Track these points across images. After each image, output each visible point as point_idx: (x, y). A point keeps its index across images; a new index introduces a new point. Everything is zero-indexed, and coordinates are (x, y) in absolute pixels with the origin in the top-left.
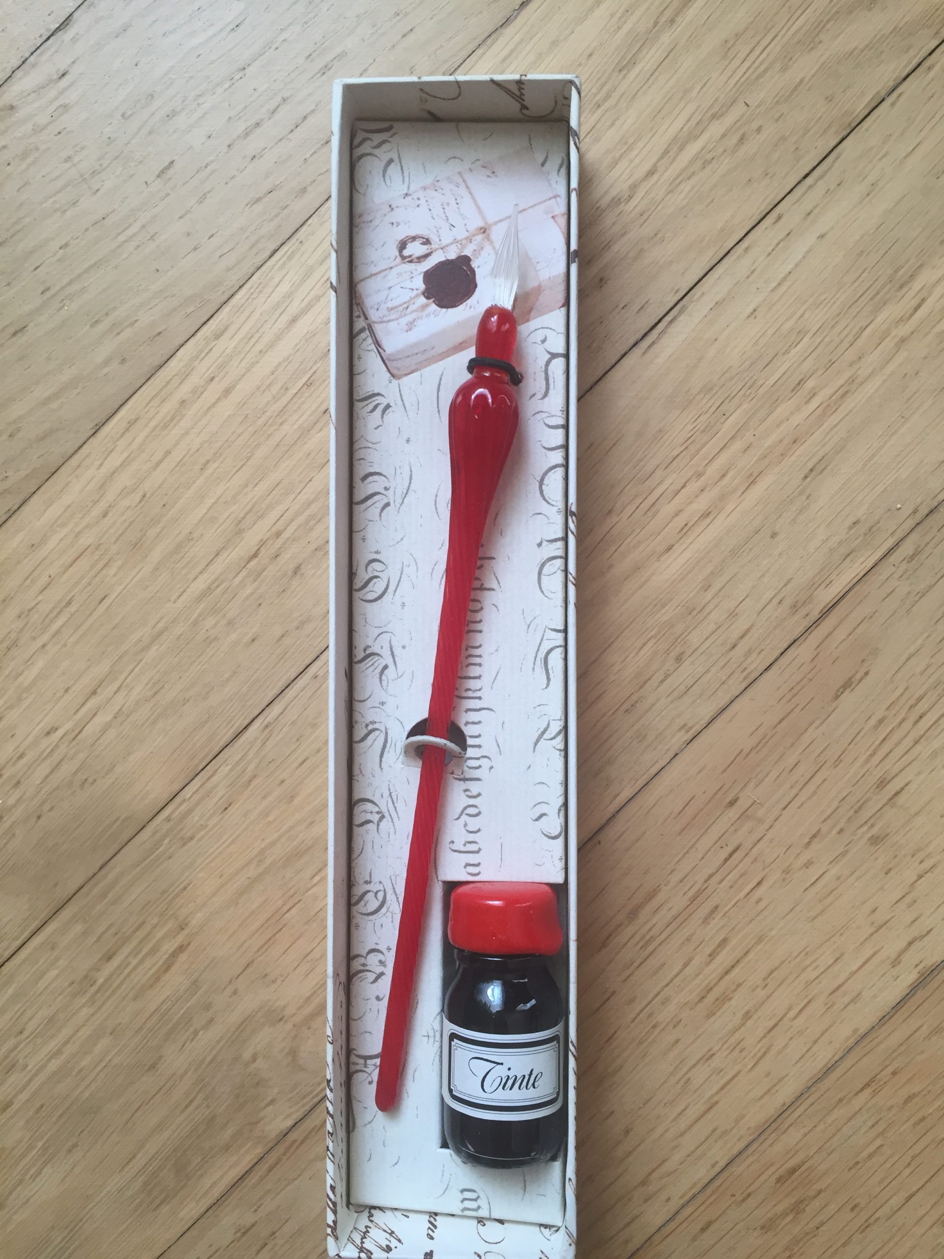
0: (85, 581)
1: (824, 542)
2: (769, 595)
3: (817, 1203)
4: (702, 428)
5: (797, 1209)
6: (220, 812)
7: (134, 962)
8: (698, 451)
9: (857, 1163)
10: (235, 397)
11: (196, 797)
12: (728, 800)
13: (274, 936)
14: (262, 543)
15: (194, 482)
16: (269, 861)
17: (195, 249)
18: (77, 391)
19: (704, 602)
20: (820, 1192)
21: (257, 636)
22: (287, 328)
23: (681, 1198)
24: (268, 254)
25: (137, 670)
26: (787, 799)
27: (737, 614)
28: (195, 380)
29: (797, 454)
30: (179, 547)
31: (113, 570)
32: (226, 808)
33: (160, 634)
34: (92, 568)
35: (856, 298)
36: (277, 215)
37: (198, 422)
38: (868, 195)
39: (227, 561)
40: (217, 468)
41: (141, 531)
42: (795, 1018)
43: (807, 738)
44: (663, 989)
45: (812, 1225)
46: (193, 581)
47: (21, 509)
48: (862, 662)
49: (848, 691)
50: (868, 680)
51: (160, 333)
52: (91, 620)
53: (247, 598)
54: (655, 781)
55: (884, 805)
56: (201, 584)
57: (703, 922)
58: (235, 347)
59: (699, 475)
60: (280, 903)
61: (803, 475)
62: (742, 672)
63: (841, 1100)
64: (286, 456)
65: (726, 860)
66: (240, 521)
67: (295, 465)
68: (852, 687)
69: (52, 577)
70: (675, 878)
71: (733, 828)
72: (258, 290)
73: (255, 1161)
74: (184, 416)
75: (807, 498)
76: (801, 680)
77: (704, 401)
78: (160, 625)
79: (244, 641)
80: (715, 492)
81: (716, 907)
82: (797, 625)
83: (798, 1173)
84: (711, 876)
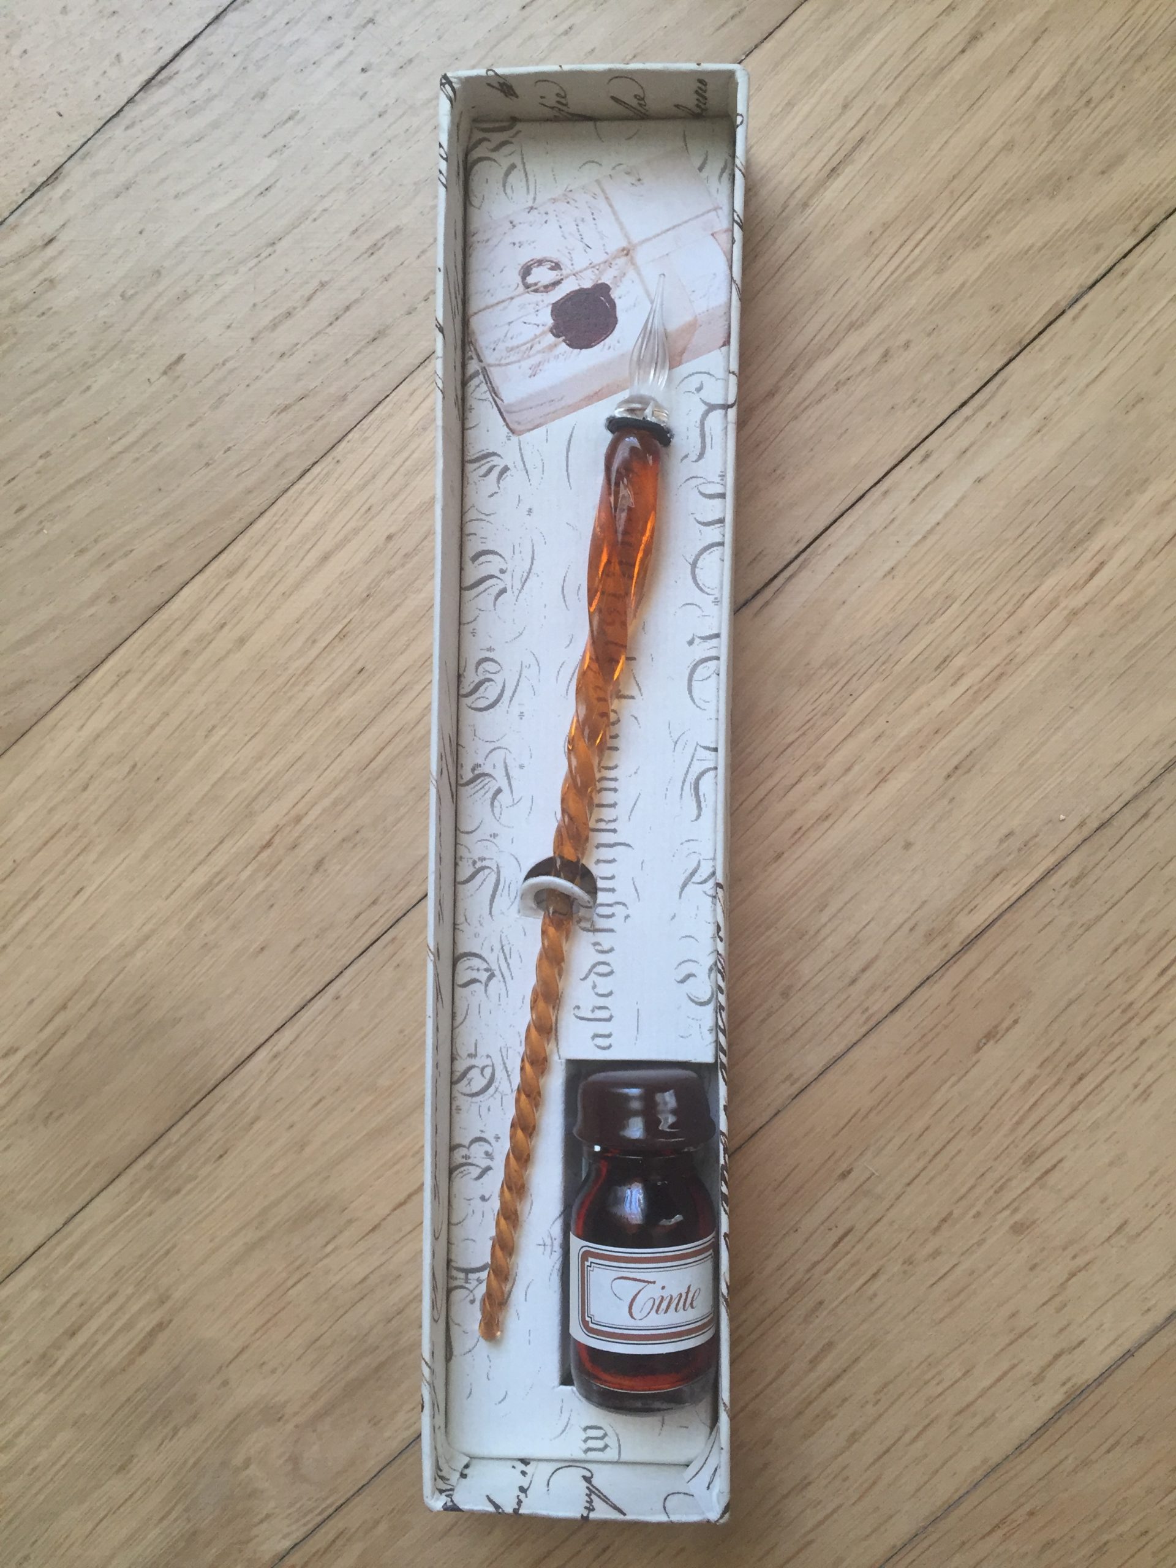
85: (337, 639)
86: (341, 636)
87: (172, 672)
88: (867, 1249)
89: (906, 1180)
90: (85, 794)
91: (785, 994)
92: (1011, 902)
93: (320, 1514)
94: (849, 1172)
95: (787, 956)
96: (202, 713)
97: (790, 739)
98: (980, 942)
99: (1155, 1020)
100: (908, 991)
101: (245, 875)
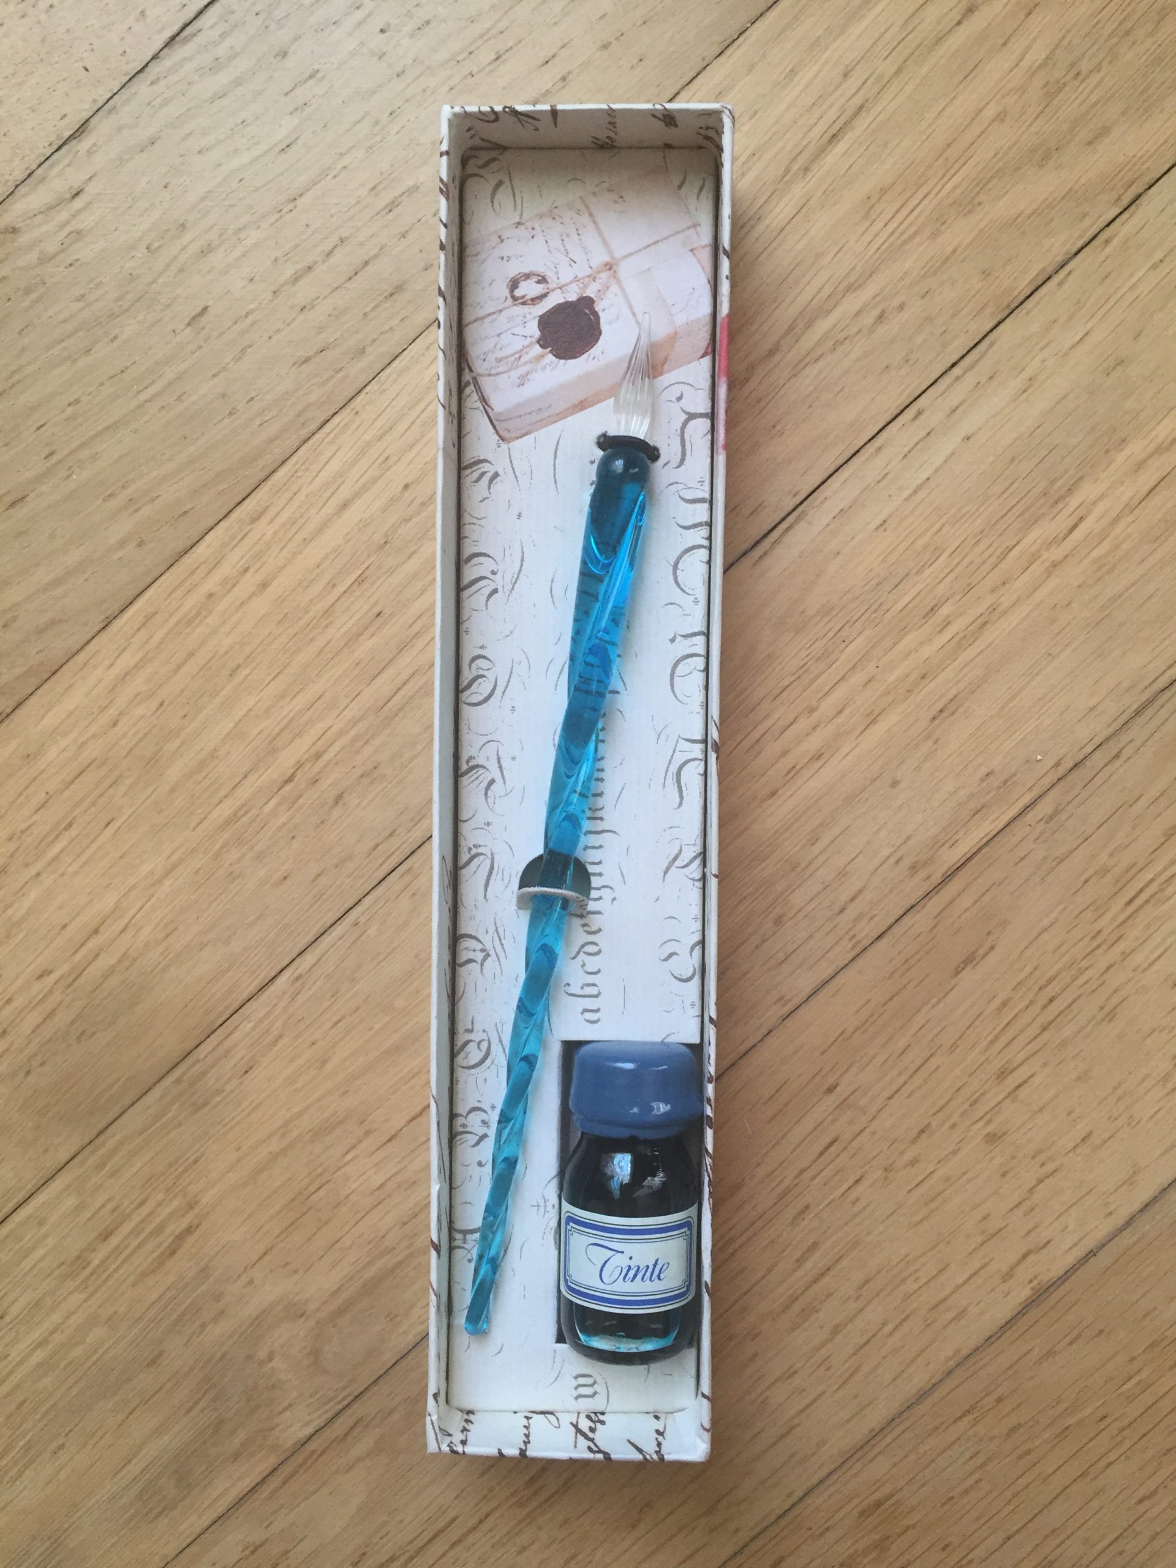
2: (886, 852)
10: (273, 591)
14: (299, 766)
18: (86, 576)
21: (289, 874)
26: (894, 1087)
28: (226, 569)
29: (924, 692)
30: (202, 764)
33: (174, 867)
34: (98, 784)
39: (257, 784)
41: (156, 744)
43: (920, 1020)
47: (17, 712)
48: (988, 934)
49: (970, 967)
50: (993, 958)
52: (94, 847)
56: (225, 810)
59: (812, 710)
61: (931, 716)
66: (274, 739)
67: (341, 675)
68: (974, 963)
69: (51, 794)
73: (267, 1472)
75: (936, 742)
76: (918, 952)
80: (828, 731)
82: (915, 888)
85: (357, 583)
86: (360, 581)
87: (198, 614)
88: (851, 1158)
89: (887, 1094)
90: (116, 729)
91: (778, 922)
92: (990, 836)
93: (339, 1403)
94: (835, 1087)
95: (779, 888)
96: (227, 652)
97: (786, 683)
98: (961, 873)
99: (1121, 946)
100: (893, 920)
101: (267, 809)
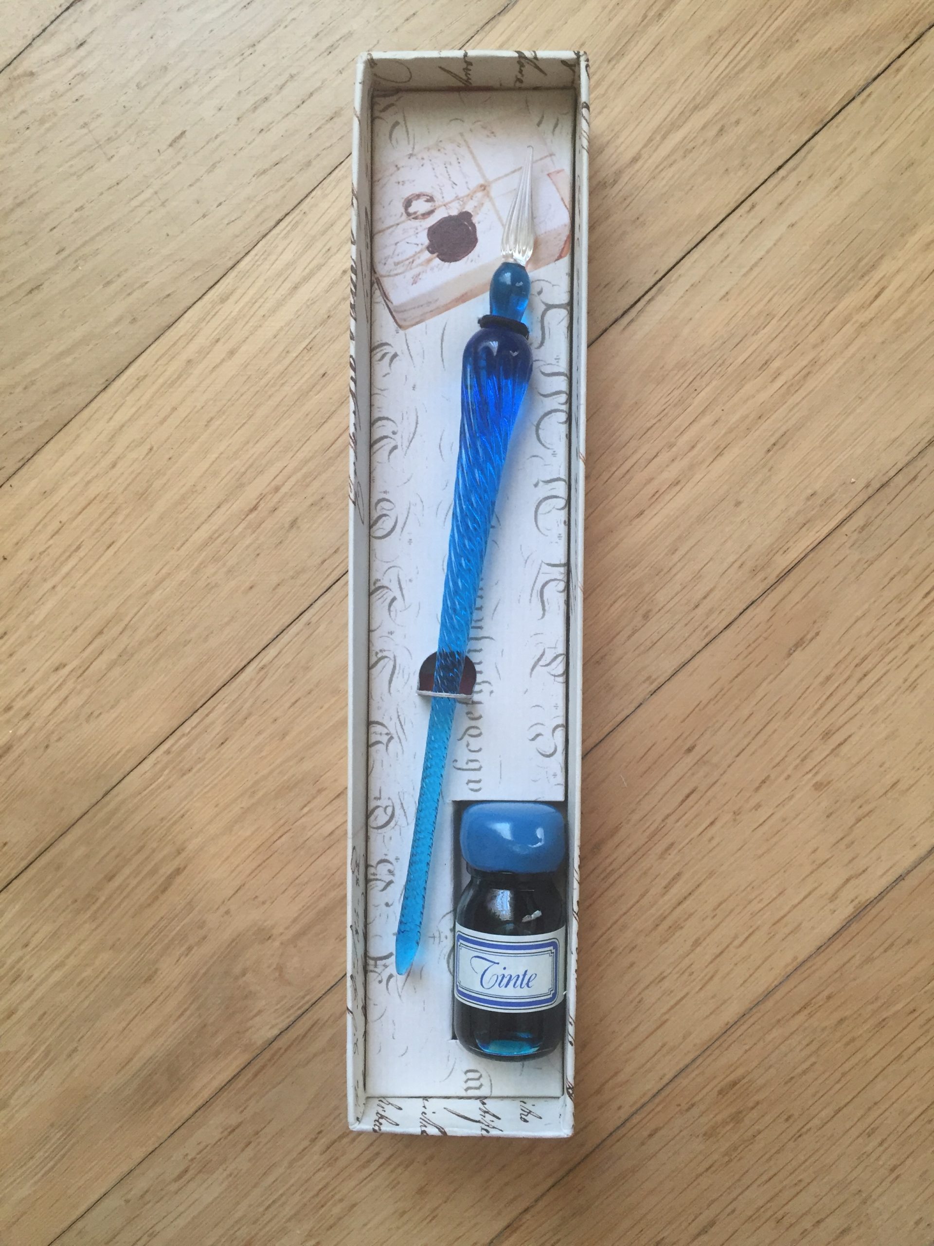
0: (94, 528)
1: (782, 511)
3: (754, 1114)
4: (675, 402)
5: (737, 1118)
6: (217, 746)
7: (134, 882)
8: (670, 424)
9: (792, 1078)
11: (195, 732)
12: (686, 747)
13: (264, 862)
15: (199, 437)
16: (260, 794)
17: (204, 216)
19: (671, 564)
20: (758, 1103)
22: (289, 294)
23: (631, 1106)
24: (273, 223)
25: (141, 612)
27: (701, 576)
31: (120, 518)
32: (222, 743)
35: (821, 285)
36: (282, 187)
37: (203, 380)
38: (836, 187)
40: (221, 424)
42: (741, 945)
44: (621, 917)
45: (750, 1133)
46: (196, 530)
51: (169, 295)
53: (248, 547)
54: (619, 729)
55: (828, 755)
57: (660, 858)
58: (240, 311)
60: (271, 831)
62: (704, 630)
63: (779, 1021)
64: (286, 415)
65: (683, 801)
70: (636, 817)
71: (690, 772)
72: (263, 257)
74: (191, 374)
77: (679, 376)
78: (164, 571)
79: (243, 588)
81: (672, 844)
83: (738, 1086)
84: (668, 816)
